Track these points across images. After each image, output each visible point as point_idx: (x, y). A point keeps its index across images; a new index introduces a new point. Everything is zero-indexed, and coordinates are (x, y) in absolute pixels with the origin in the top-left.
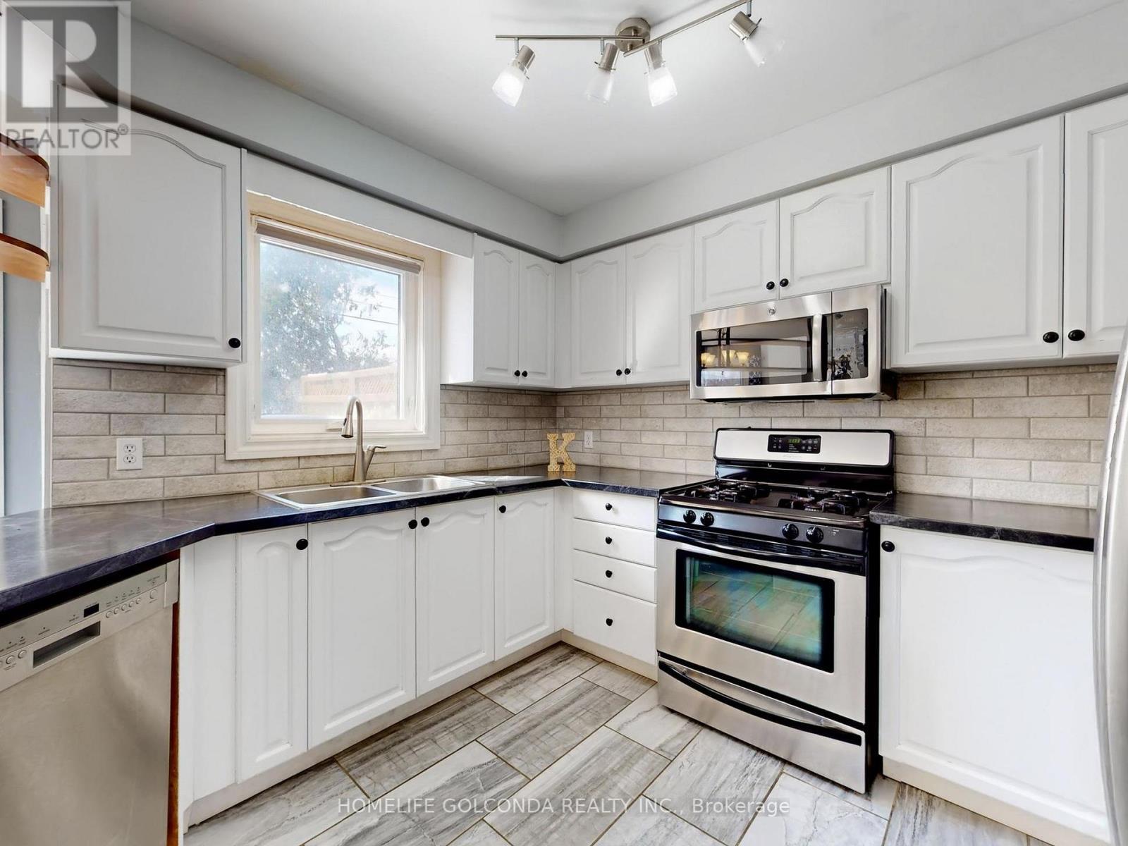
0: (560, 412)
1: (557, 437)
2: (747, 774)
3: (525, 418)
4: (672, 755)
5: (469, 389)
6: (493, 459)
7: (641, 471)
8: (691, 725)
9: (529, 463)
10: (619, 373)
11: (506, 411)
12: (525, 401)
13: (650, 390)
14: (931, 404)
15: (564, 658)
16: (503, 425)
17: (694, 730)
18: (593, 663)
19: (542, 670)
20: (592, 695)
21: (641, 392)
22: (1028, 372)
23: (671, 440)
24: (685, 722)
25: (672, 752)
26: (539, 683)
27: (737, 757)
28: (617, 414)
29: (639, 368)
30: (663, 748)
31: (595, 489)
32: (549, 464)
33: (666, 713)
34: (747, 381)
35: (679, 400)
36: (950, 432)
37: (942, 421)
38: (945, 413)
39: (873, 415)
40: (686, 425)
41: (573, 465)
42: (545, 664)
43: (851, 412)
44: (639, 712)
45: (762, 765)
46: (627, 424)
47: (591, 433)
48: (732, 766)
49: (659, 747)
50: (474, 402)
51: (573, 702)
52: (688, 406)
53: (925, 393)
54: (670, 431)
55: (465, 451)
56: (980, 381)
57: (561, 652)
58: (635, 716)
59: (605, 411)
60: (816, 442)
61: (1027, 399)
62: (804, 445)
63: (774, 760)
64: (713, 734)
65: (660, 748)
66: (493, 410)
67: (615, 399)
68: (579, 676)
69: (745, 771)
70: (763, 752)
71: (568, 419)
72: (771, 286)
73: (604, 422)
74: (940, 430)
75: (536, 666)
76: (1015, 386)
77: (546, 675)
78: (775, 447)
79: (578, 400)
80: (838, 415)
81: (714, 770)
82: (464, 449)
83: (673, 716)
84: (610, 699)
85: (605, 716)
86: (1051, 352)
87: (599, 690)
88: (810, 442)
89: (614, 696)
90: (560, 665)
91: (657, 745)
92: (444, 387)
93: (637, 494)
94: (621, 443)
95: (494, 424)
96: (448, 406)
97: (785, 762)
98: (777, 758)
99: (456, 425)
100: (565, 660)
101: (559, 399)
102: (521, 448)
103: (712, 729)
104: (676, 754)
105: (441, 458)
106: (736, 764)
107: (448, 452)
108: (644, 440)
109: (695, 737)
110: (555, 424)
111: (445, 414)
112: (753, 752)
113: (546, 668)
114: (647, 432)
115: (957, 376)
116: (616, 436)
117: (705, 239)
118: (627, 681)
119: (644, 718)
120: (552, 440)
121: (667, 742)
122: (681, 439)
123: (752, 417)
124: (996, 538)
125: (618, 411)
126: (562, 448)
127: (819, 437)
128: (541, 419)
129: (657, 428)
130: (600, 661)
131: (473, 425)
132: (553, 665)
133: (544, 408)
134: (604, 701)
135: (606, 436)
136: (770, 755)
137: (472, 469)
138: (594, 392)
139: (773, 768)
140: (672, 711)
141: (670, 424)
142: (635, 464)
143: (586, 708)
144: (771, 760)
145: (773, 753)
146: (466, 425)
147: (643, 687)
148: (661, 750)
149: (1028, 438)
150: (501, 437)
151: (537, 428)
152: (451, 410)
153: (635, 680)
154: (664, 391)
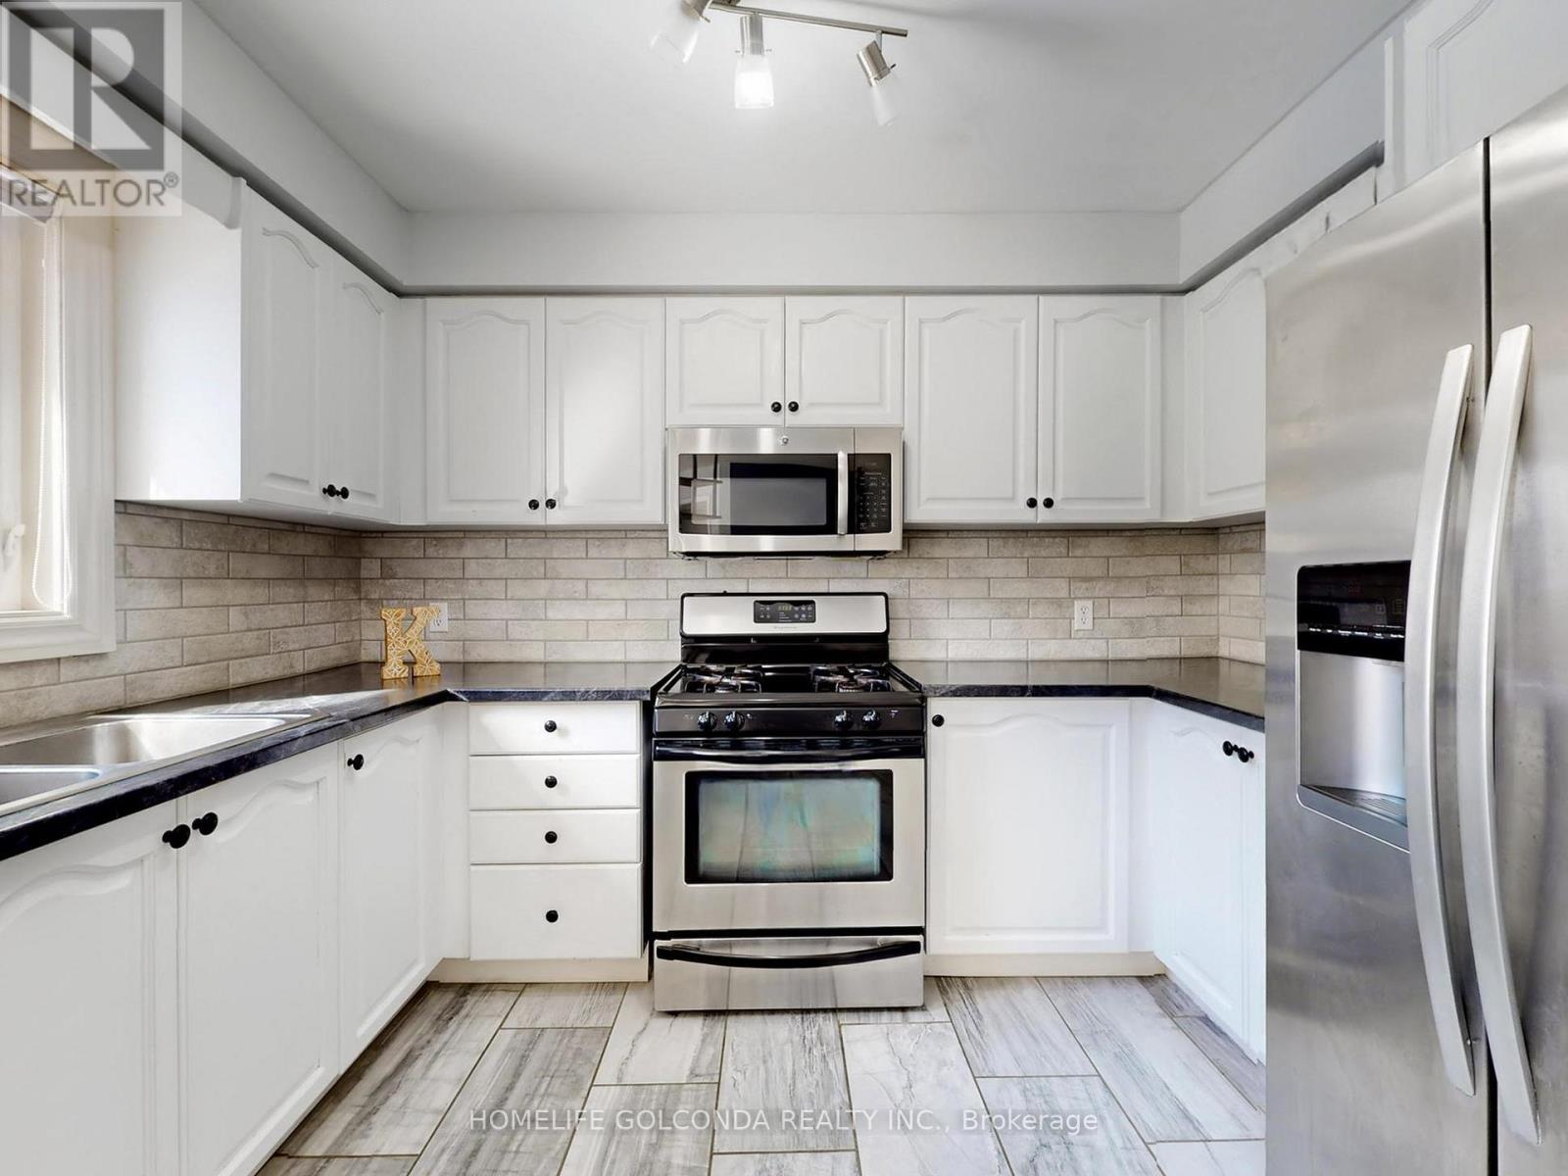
0: (371, 568)
1: (403, 616)
2: (810, 1049)
3: (303, 580)
4: (714, 1074)
5: (185, 516)
6: (241, 665)
7: (545, 664)
8: (709, 1021)
9: (313, 667)
10: (534, 505)
11: (265, 567)
12: (303, 545)
13: (561, 535)
14: (915, 564)
15: (454, 1010)
16: (261, 593)
17: (717, 1025)
18: (511, 997)
19: (423, 1048)
20: (542, 1047)
21: (546, 538)
22: (989, 535)
23: (602, 612)
24: (699, 1021)
25: (711, 1072)
26: (432, 1073)
27: (786, 1033)
28: (497, 573)
29: (568, 500)
30: (697, 1072)
31: (526, 700)
32: (383, 663)
33: (670, 1020)
34: (729, 529)
35: (615, 553)
36: (930, 593)
37: (923, 581)
38: (926, 574)
39: (862, 576)
40: (624, 589)
41: (434, 663)
42: (421, 1036)
43: (839, 572)
44: (631, 1037)
45: (817, 1028)
46: (518, 589)
47: (444, 606)
48: (788, 1048)
49: (691, 1073)
50: (197, 545)
51: (517, 1075)
52: (628, 561)
53: (909, 552)
54: (598, 599)
55: (177, 653)
56: (954, 541)
57: (437, 1003)
58: (630, 1047)
59: (473, 568)
60: (810, 608)
61: (987, 560)
62: (797, 612)
63: (824, 1015)
64: (743, 1018)
65: (693, 1073)
66: (239, 564)
67: (494, 547)
68: (500, 1027)
69: (805, 1046)
70: (808, 1011)
71: (388, 582)
72: (777, 408)
73: (472, 587)
74: (923, 591)
75: (407, 1047)
76: (976, 548)
77: (438, 1053)
78: (762, 617)
79: (412, 548)
80: (826, 575)
81: (774, 1065)
82: (172, 650)
83: (680, 1021)
84: (576, 1040)
85: (585, 1071)
86: (1027, 517)
87: (548, 1034)
88: (803, 608)
89: (579, 1033)
90: (453, 1025)
91: (687, 1073)
92: (120, 505)
93: (610, 699)
94: (507, 620)
95: (238, 593)
96: (133, 552)
97: (834, 1011)
98: (825, 1011)
99: (152, 596)
100: (457, 1013)
101: (369, 545)
102: (295, 639)
103: (737, 1012)
104: (718, 1071)
105: (115, 671)
106: (792, 1042)
107: (132, 659)
108: (550, 614)
109: (725, 1033)
110: (358, 590)
111: (124, 569)
112: (798, 1017)
113: (429, 1042)
114: (558, 602)
115: (936, 535)
116: (499, 610)
117: (682, 322)
118: (585, 1001)
119: (643, 1045)
120: (391, 621)
121: (697, 1060)
122: (618, 610)
123: (723, 578)
124: (1029, 696)
125: (502, 568)
126: (413, 634)
127: (812, 602)
128: (330, 581)
129: (577, 595)
130: (520, 988)
131: (196, 594)
132: (439, 1032)
133: (339, 560)
134: (568, 1047)
135: (474, 609)
136: (816, 1011)
137: (193, 692)
138: (450, 535)
139: (827, 1025)
140: (675, 1014)
141: (597, 589)
142: (535, 653)
143: (545, 1072)
144: (821, 1017)
145: (820, 1007)
146: (178, 593)
147: (617, 997)
148: (697, 1076)
149: (988, 598)
150: (256, 619)
151: (326, 597)
152: (141, 562)
153: (594, 994)
154: (587, 539)
